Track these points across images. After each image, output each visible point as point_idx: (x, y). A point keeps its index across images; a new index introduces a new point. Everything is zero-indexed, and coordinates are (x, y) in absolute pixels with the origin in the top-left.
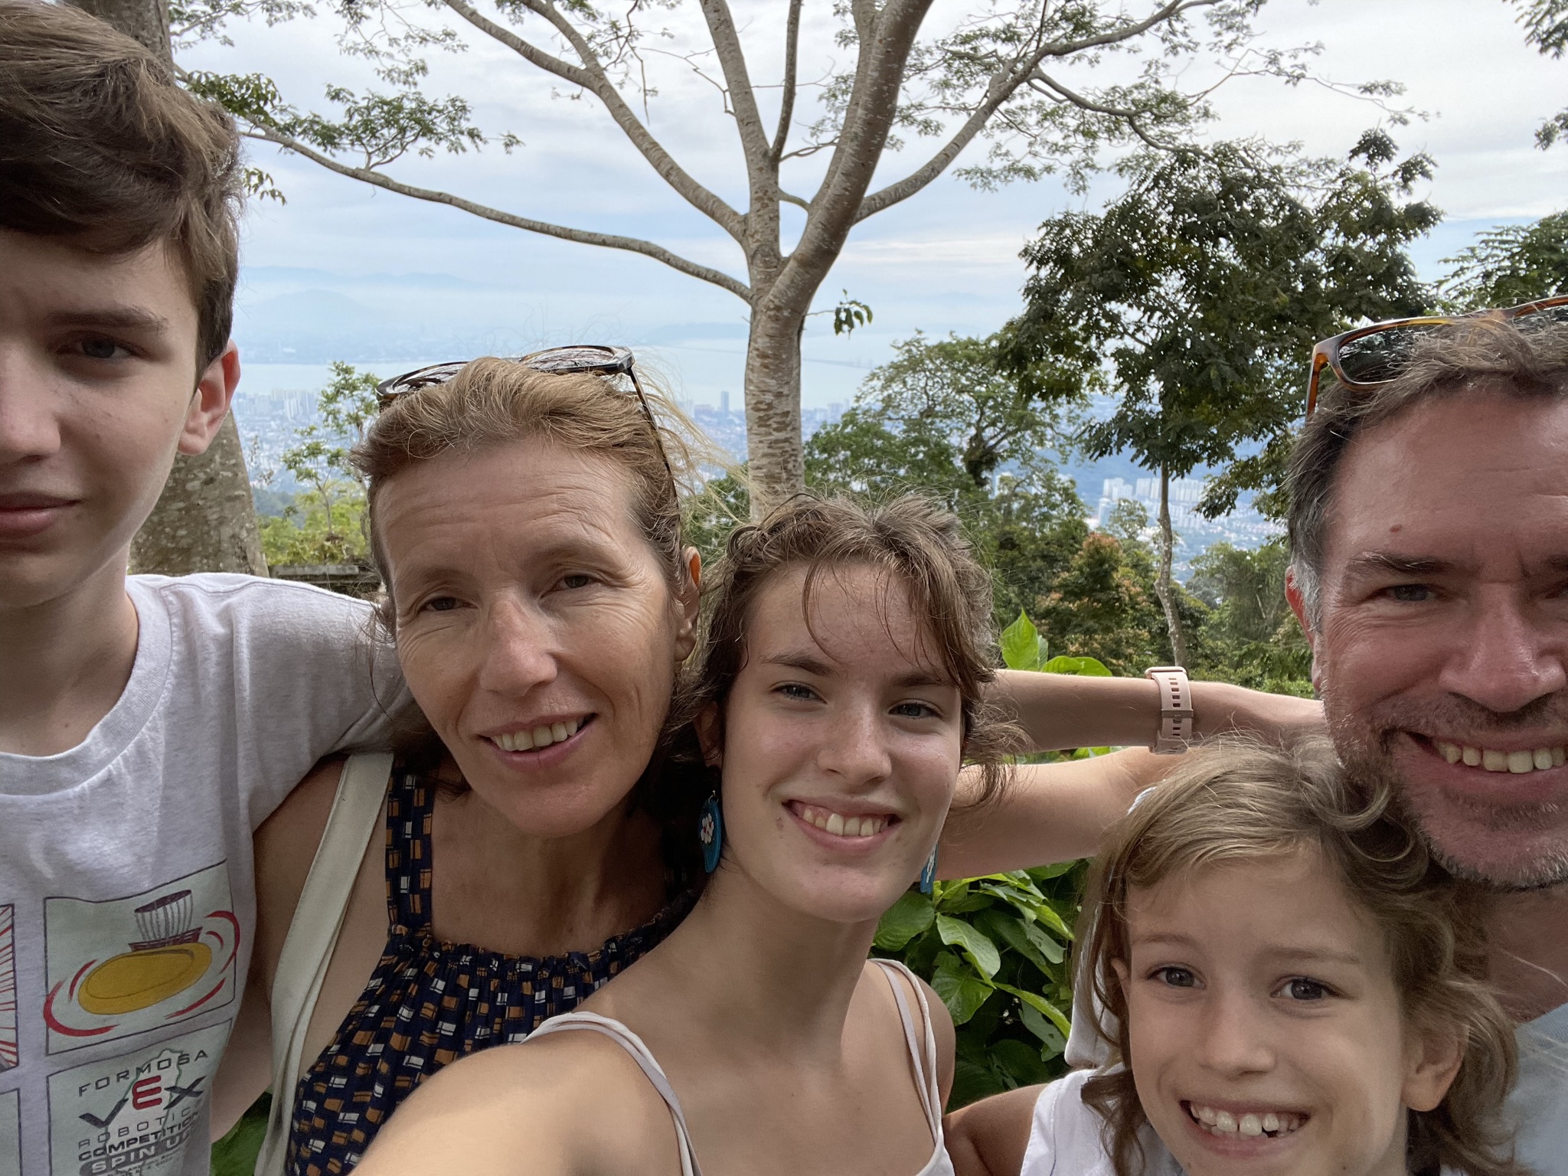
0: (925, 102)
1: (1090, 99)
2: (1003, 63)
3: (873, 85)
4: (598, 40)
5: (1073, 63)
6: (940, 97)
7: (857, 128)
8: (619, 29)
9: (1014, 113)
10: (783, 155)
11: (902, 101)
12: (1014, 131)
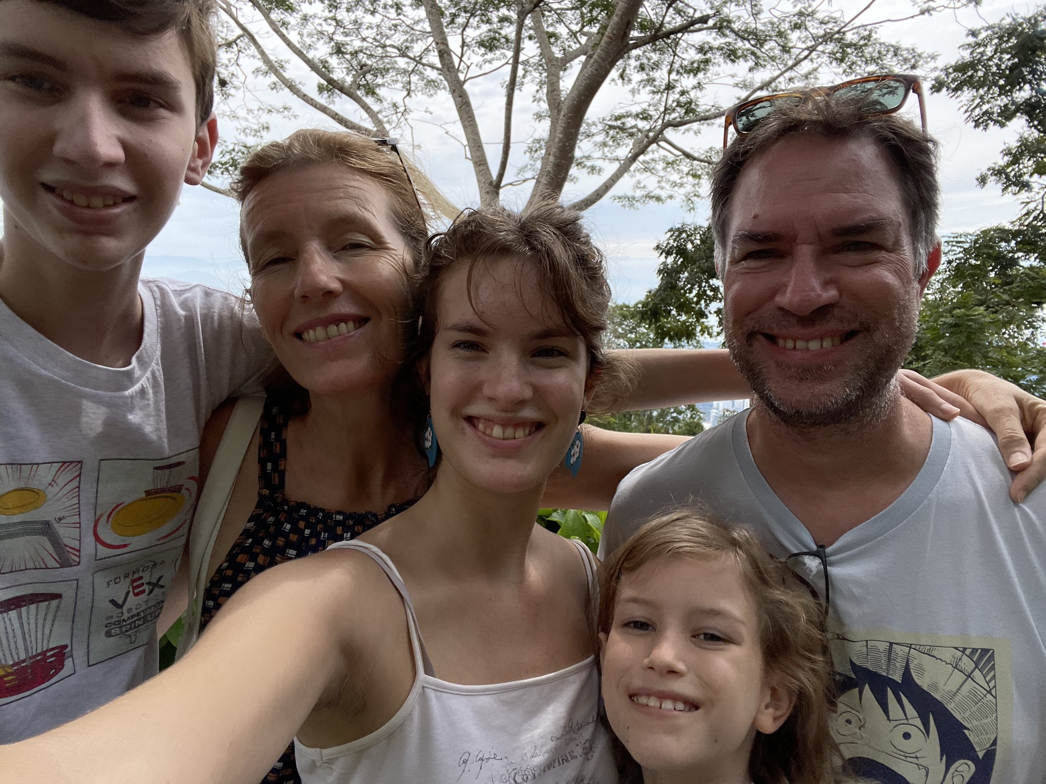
0: (591, 155)
1: (696, 155)
2: (641, 132)
3: (559, 142)
4: (384, 114)
5: (684, 133)
6: (601, 153)
7: (549, 168)
8: (397, 107)
9: (648, 163)
10: (502, 185)
11: (578, 153)
12: (649, 174)
